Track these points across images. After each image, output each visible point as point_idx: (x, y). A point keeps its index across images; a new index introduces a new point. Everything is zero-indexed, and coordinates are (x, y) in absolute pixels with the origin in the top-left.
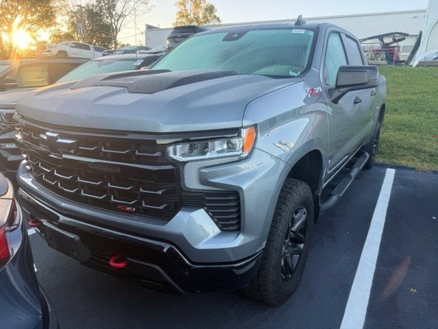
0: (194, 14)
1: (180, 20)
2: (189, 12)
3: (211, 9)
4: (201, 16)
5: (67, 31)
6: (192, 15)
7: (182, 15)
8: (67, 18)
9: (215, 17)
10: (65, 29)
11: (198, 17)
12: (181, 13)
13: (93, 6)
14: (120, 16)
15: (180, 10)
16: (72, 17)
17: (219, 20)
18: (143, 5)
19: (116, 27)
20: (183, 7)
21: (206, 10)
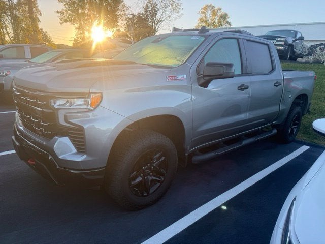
0: (212, 20)
1: (201, 25)
2: (208, 19)
3: (225, 17)
4: (216, 21)
5: (124, 31)
6: (210, 21)
7: (202, 21)
8: (125, 22)
9: (227, 22)
10: (123, 30)
11: (215, 22)
12: (202, 19)
13: (142, 14)
14: (159, 21)
15: (201, 17)
16: (128, 22)
17: (230, 25)
18: (176, 14)
19: (155, 29)
20: (204, 15)
21: (221, 17)
